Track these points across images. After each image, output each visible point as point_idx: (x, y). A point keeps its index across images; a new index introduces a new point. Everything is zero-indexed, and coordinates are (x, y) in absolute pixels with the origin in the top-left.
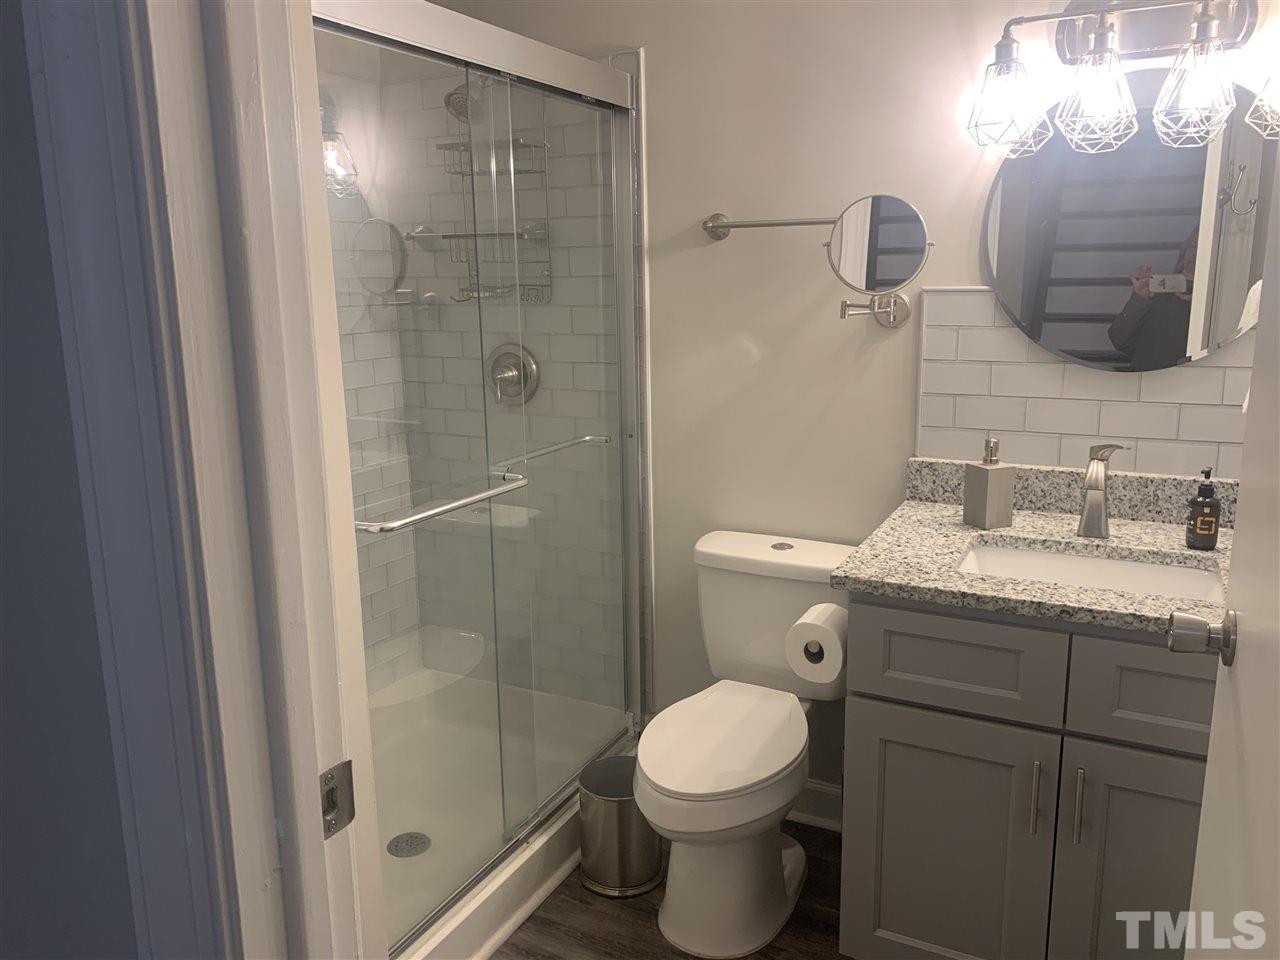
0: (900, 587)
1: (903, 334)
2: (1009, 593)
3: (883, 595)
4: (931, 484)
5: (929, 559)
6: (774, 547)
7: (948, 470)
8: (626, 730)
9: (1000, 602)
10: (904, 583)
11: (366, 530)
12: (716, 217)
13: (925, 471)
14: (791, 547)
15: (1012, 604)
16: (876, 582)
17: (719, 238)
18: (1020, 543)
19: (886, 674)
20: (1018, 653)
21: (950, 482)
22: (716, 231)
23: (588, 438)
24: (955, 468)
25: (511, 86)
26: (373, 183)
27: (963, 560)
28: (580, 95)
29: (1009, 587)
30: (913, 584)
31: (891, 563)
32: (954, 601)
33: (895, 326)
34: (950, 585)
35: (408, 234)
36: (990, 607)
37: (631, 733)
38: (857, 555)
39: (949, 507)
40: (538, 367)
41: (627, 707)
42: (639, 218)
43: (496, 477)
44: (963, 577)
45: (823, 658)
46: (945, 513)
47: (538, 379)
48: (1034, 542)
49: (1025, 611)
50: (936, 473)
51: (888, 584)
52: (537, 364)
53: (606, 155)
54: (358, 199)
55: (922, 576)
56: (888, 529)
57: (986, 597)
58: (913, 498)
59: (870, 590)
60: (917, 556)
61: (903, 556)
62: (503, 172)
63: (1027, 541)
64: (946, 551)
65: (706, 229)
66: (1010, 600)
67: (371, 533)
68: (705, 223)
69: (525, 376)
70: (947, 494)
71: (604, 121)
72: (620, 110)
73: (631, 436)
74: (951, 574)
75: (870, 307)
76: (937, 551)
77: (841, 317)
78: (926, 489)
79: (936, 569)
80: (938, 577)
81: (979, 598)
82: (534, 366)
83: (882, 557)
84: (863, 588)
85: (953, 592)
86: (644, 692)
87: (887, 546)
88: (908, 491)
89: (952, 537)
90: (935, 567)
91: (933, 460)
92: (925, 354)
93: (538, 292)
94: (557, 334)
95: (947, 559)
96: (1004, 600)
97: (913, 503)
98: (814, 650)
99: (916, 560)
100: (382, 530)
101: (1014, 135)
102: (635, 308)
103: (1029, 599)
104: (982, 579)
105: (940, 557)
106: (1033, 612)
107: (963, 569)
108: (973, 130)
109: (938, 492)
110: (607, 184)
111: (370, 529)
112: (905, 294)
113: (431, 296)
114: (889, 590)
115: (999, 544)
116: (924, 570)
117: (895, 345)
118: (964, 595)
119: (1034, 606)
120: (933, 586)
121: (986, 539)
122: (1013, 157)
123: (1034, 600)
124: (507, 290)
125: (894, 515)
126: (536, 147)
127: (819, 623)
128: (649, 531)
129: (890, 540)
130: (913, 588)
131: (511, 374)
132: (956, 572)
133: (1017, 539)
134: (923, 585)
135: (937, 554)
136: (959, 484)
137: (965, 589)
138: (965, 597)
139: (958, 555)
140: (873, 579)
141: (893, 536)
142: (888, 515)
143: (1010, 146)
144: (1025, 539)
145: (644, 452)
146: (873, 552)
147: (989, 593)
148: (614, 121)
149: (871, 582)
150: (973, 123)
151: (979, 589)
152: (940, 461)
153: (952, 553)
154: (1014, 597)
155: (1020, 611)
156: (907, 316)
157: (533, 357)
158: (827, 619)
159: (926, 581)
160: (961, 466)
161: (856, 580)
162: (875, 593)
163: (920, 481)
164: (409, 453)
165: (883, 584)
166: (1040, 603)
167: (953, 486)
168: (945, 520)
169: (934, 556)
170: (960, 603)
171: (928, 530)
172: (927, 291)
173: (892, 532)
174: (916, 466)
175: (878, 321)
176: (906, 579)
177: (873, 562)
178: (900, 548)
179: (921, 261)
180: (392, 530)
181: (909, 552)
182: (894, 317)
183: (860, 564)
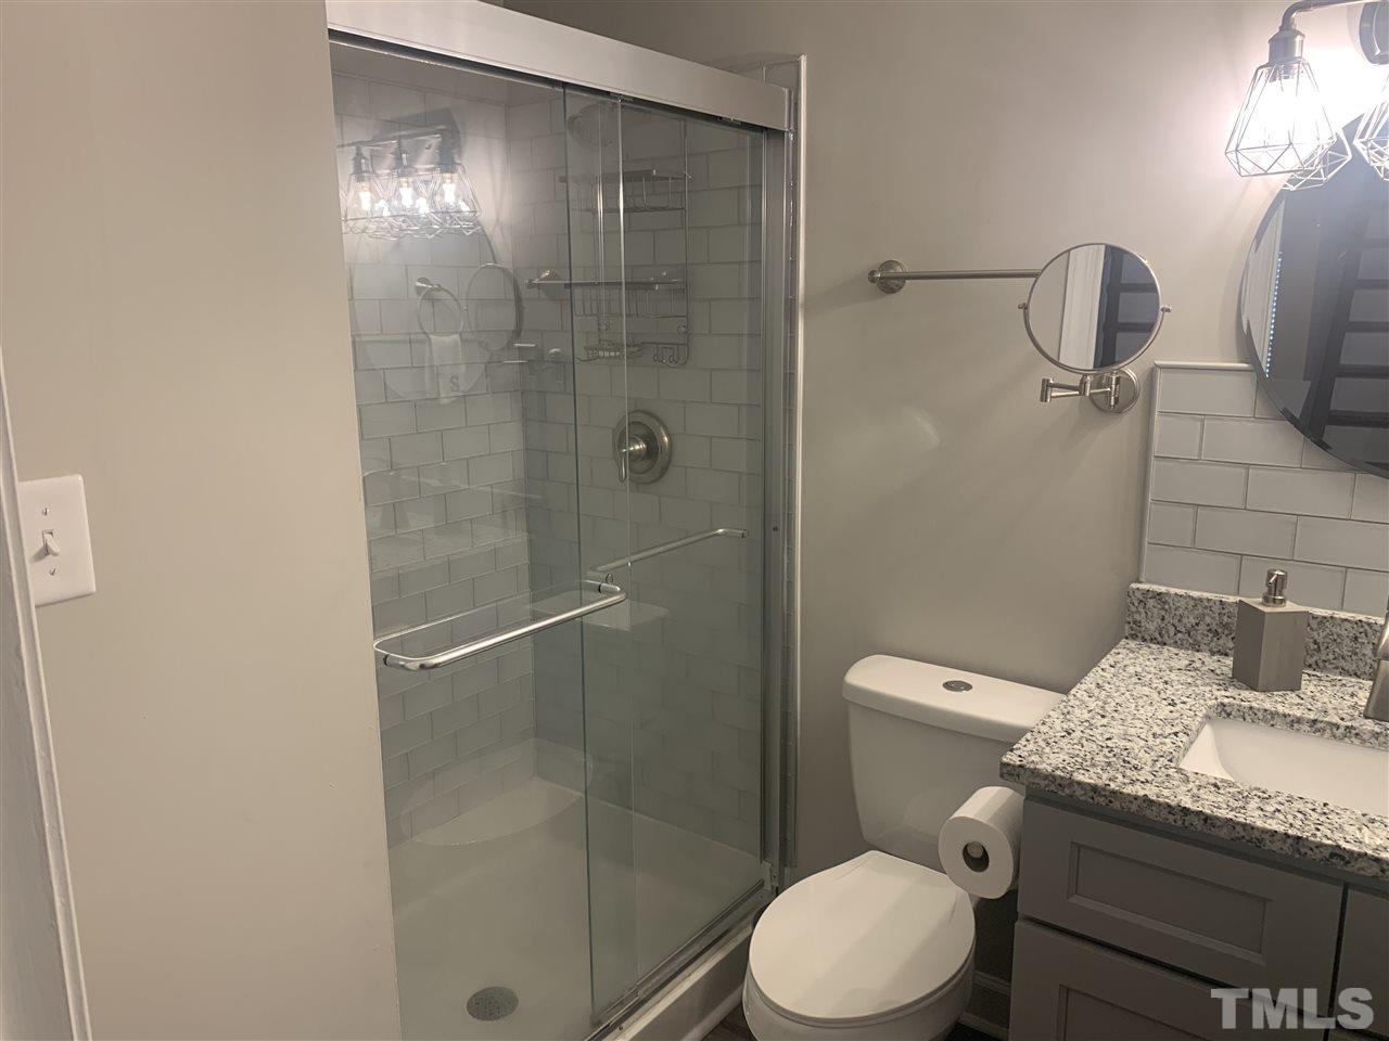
0: (1094, 788)
1: (1129, 421)
2: (1253, 816)
3: (1071, 796)
4: (1159, 620)
5: (1142, 743)
6: (948, 685)
7: (1182, 603)
8: (761, 884)
9: (1238, 828)
10: (1100, 783)
11: (403, 666)
12: (889, 264)
13: (1151, 603)
14: (968, 687)
15: (1256, 834)
16: (1062, 778)
17: (893, 291)
18: (1278, 720)
19: (1070, 900)
20: (1265, 901)
21: (1185, 621)
22: (887, 281)
23: (721, 531)
24: (1192, 603)
25: (622, 107)
26: (498, 220)
27: (1192, 743)
28: (721, 118)
29: (1254, 804)
30: (1113, 786)
31: (1088, 746)
32: (1171, 817)
33: (1119, 409)
34: (1166, 792)
35: (530, 281)
36: (1224, 833)
37: (768, 887)
38: (1044, 729)
39: (1181, 653)
40: (670, 440)
41: (764, 855)
42: (793, 263)
43: (590, 588)
44: (1187, 780)
45: (987, 864)
46: (1175, 663)
47: (671, 454)
48: (1299, 720)
49: (1276, 847)
50: (1167, 607)
51: (1079, 783)
52: (669, 435)
53: (756, 187)
54: (481, 238)
55: (1128, 773)
56: (1093, 686)
57: (1217, 818)
58: (1134, 637)
59: (1053, 788)
60: (1126, 737)
61: (1108, 736)
62: (611, 210)
63: (1289, 719)
64: (1168, 730)
65: (873, 280)
66: (1253, 828)
67: (408, 669)
68: (872, 273)
69: (653, 451)
70: (1179, 635)
71: (756, 147)
72: (775, 134)
73: (775, 529)
74: (1171, 771)
75: (1081, 388)
76: (1156, 729)
77: (1042, 400)
78: (1151, 626)
79: (1150, 763)
80: (1150, 778)
81: (1207, 819)
82: (666, 439)
83: (1078, 734)
84: (1043, 783)
85: (1169, 806)
86: (784, 840)
87: (1086, 716)
88: (1127, 627)
89: (1179, 706)
90: (1148, 758)
91: (1163, 589)
92: (1156, 449)
93: (673, 351)
94: (692, 402)
95: (1169, 747)
96: (1244, 826)
97: (1132, 644)
98: (977, 854)
99: (1123, 743)
100: (422, 666)
101: (1290, 161)
102: (785, 374)
103: (1281, 829)
104: (1215, 785)
105: (1158, 741)
106: (1287, 849)
107: (1188, 764)
108: (1232, 156)
109: (1167, 632)
110: (756, 224)
111: (408, 665)
112: (1132, 370)
113: (556, 353)
114: (1079, 792)
115: (1248, 718)
116: (1134, 762)
117: (1116, 435)
118: (1186, 811)
119: (1289, 841)
120: (1141, 793)
121: (1228, 709)
122: (1292, 188)
123: (1290, 832)
124: (637, 349)
125: (1104, 663)
126: (673, 178)
127: (984, 820)
128: (795, 644)
129: (1092, 706)
130: (1113, 792)
131: (637, 447)
132: (1179, 771)
133: (1274, 714)
134: (1128, 790)
135: (1154, 735)
136: (1197, 624)
137: (1187, 802)
138: (1186, 815)
139: (1185, 739)
140: (1058, 773)
141: (1098, 699)
142: (1095, 663)
143: (1288, 176)
144: (1285, 716)
145: (791, 551)
146: (1065, 726)
147: (1223, 813)
148: (766, 148)
149: (1054, 777)
150: (1233, 147)
151: (1208, 803)
152: (1173, 591)
153: (1176, 734)
154: (1259, 823)
155: (1268, 845)
156: (1135, 398)
157: (666, 428)
158: (995, 814)
159: (1133, 782)
160: (1201, 600)
161: (1035, 772)
162: (1060, 793)
163: (1143, 615)
164: (529, 533)
165: (1072, 782)
166: (1299, 838)
167: (1189, 625)
168: (1173, 676)
169: (1151, 738)
170: (1180, 823)
171: (1146, 690)
172: (1161, 367)
173: (1096, 692)
174: (1138, 594)
175: (1095, 405)
176: (1105, 776)
177: (1063, 743)
178: (1104, 721)
179: (1149, 338)
180: (436, 666)
181: (1116, 730)
182: (1116, 400)
183: (1044, 745)
